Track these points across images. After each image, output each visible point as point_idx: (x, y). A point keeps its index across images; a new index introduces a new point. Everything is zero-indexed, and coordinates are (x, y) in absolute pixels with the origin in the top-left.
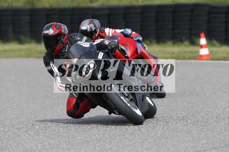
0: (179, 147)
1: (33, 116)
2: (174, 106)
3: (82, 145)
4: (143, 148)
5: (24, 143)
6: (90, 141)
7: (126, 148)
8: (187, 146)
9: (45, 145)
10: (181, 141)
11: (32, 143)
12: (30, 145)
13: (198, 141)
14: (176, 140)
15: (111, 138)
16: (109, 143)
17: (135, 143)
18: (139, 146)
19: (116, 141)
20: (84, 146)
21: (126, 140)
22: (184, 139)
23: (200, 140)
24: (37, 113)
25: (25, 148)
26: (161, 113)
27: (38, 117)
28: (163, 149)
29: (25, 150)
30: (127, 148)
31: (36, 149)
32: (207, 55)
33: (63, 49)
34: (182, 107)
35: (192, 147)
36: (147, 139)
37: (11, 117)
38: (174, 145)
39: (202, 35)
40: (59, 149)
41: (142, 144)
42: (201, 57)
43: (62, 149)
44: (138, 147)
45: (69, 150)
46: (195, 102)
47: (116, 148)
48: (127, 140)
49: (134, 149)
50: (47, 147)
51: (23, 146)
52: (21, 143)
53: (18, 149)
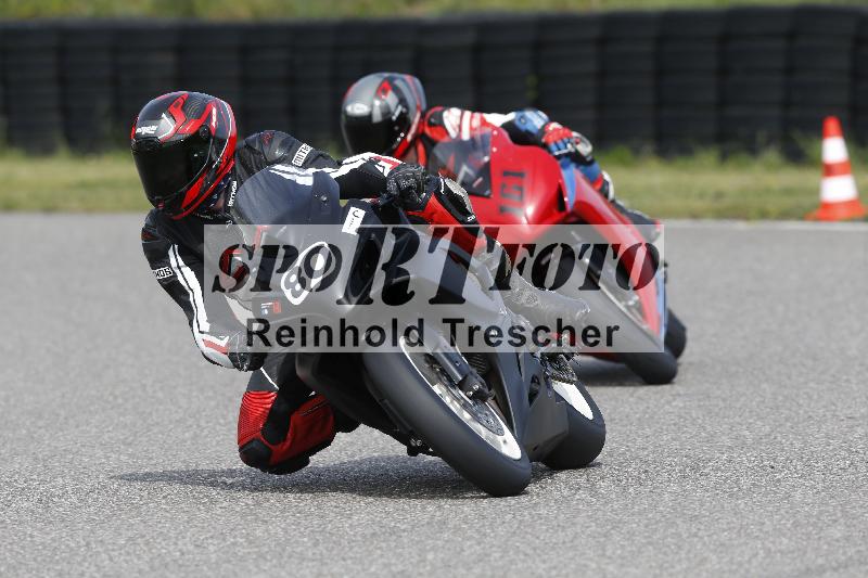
0: (743, 552)
1: (187, 434)
2: (724, 396)
3: (372, 543)
4: (604, 555)
5: (153, 537)
6: (404, 531)
7: (539, 555)
8: (773, 549)
9: (234, 544)
10: (749, 531)
11: (184, 538)
12: (176, 544)
13: (814, 532)
14: (732, 525)
15: (484, 517)
16: (476, 536)
17: (576, 536)
18: (590, 548)
19: (501, 530)
20: (380, 548)
21: (541, 524)
22: (763, 524)
23: (820, 525)
24: (203, 423)
25: (159, 555)
26: (675, 424)
27: (206, 436)
28: (680, 561)
29: (157, 563)
30: (546, 557)
31: (198, 559)
32: (851, 204)
33: (219, 196)
34: (751, 401)
35: (793, 552)
36: (620, 522)
37: (106, 437)
38: (722, 545)
39: (832, 125)
40: (286, 559)
41: (602, 540)
42: (826, 211)
43: (296, 561)
44: (584, 554)
45: (326, 564)
46: (802, 380)
47: (502, 557)
48: (544, 527)
49: (572, 559)
50: (241, 551)
51: (150, 550)
52: (143, 536)
53: (132, 560)
